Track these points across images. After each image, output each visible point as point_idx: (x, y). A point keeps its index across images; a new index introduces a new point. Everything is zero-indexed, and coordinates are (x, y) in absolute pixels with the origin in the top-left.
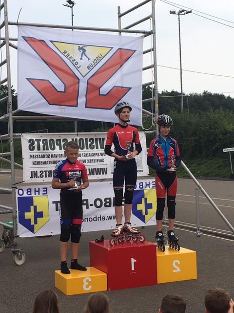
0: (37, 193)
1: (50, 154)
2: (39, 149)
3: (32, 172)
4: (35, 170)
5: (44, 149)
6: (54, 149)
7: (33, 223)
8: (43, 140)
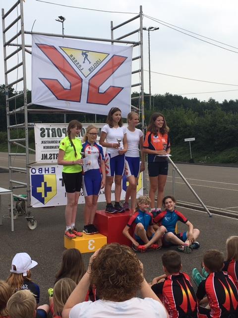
0: (47, 172)
1: (58, 140)
2: (49, 136)
3: (43, 155)
4: (45, 153)
6: (61, 136)
7: (43, 196)
8: (52, 129)
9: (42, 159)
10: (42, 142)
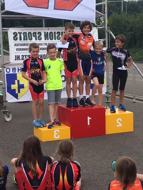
0: (20, 71)
1: (29, 43)
3: (16, 56)
4: (18, 54)
5: (24, 40)
6: (31, 39)
7: (17, 92)
8: (24, 33)
10: (15, 45)
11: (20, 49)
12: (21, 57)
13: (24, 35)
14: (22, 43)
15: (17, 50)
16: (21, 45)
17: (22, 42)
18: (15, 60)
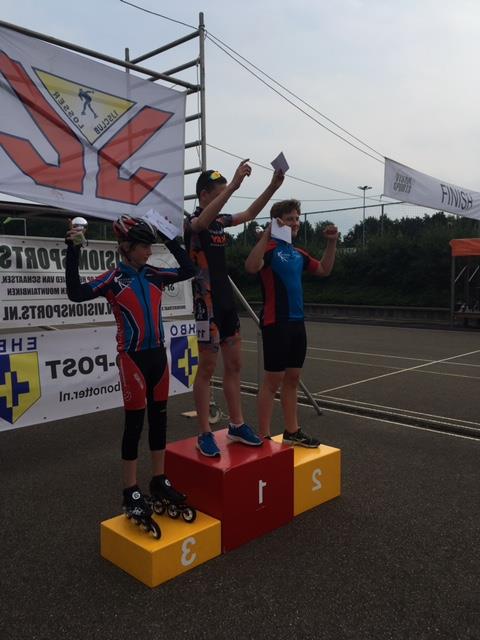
0: (17, 348)
1: (41, 275)
2: (19, 265)
3: (6, 309)
4: (12, 304)
5: (29, 266)
6: (47, 266)
7: (9, 404)
8: (27, 250)
9: (6, 318)
10: (5, 279)
11: (18, 292)
12: (20, 313)
13: (27, 254)
14: (23, 275)
15: (9, 292)
16: (20, 280)
17: (24, 272)
18: (4, 319)
